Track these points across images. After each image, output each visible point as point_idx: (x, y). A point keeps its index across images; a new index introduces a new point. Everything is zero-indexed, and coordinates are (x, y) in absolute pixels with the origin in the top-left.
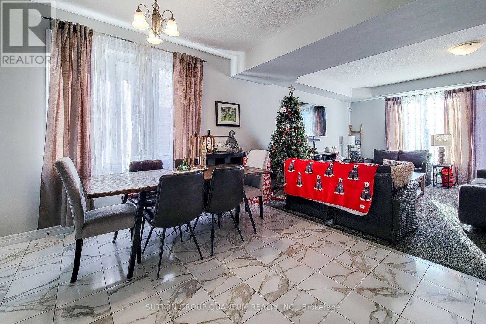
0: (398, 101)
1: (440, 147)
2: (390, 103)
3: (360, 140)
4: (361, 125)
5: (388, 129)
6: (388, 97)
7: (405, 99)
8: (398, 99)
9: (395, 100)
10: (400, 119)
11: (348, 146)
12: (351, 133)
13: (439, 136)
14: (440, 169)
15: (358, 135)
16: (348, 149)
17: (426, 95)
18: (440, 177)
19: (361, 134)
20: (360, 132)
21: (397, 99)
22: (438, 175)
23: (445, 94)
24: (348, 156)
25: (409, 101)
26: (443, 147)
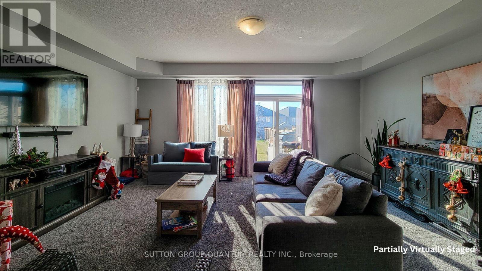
0: (190, 84)
1: (225, 138)
2: (182, 85)
3: (149, 129)
4: (151, 110)
5: (179, 117)
6: (180, 79)
7: (196, 84)
8: (190, 83)
9: (187, 83)
10: (191, 106)
11: (132, 139)
12: (138, 120)
13: (224, 126)
14: (224, 162)
15: (146, 123)
16: (131, 142)
17: (214, 82)
18: (224, 169)
19: (150, 121)
20: (148, 119)
21: (188, 83)
22: (223, 168)
23: (228, 84)
24: (131, 152)
25: (200, 87)
26: (227, 138)
